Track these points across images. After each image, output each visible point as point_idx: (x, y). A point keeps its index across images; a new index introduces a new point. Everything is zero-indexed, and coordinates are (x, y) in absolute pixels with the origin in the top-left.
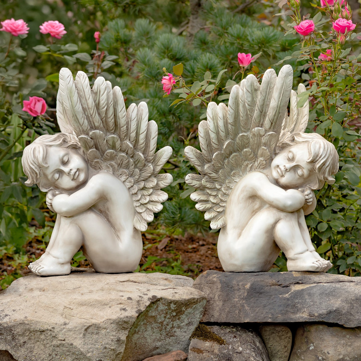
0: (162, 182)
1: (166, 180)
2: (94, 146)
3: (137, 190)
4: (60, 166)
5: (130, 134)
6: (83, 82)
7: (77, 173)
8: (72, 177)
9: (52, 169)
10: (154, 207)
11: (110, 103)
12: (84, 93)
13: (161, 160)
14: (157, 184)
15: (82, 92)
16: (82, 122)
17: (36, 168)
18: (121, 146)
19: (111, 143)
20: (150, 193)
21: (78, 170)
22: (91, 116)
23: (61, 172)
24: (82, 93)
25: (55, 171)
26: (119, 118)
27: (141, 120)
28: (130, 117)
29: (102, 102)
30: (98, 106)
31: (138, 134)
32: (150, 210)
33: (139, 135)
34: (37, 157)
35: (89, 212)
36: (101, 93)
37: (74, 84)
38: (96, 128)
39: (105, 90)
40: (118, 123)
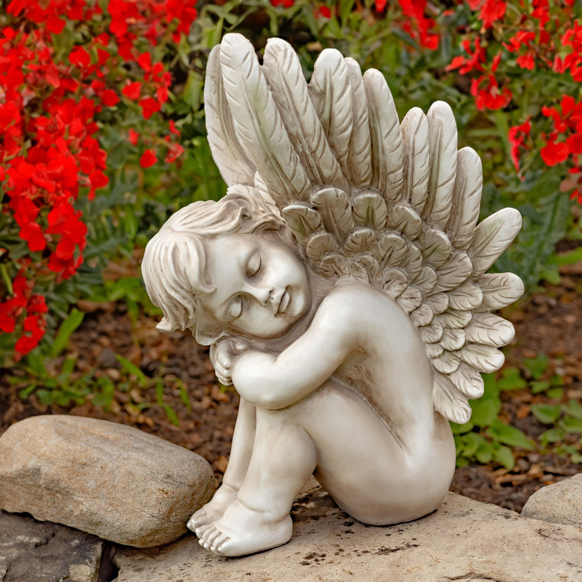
0: (496, 295)
1: (507, 291)
2: (323, 226)
3: (431, 315)
4: (243, 285)
5: (412, 187)
6: (285, 68)
7: (287, 297)
8: (275, 309)
9: (224, 294)
10: (482, 360)
11: (361, 117)
12: (292, 97)
13: (491, 244)
14: (484, 301)
15: (284, 94)
16: (291, 172)
17: (184, 298)
18: (387, 217)
19: (362, 212)
20: (465, 323)
21: (288, 288)
22: (313, 152)
23: (244, 299)
24: (284, 98)
25: (232, 298)
26: (383, 152)
27: (439, 151)
28: (411, 145)
29: (339, 117)
30: (328, 126)
31: (432, 188)
32: (472, 367)
33: (436, 188)
34: (185, 270)
35: (325, 391)
36: (337, 93)
37: (263, 76)
38: (325, 182)
39: (347, 83)
40: (381, 163)
